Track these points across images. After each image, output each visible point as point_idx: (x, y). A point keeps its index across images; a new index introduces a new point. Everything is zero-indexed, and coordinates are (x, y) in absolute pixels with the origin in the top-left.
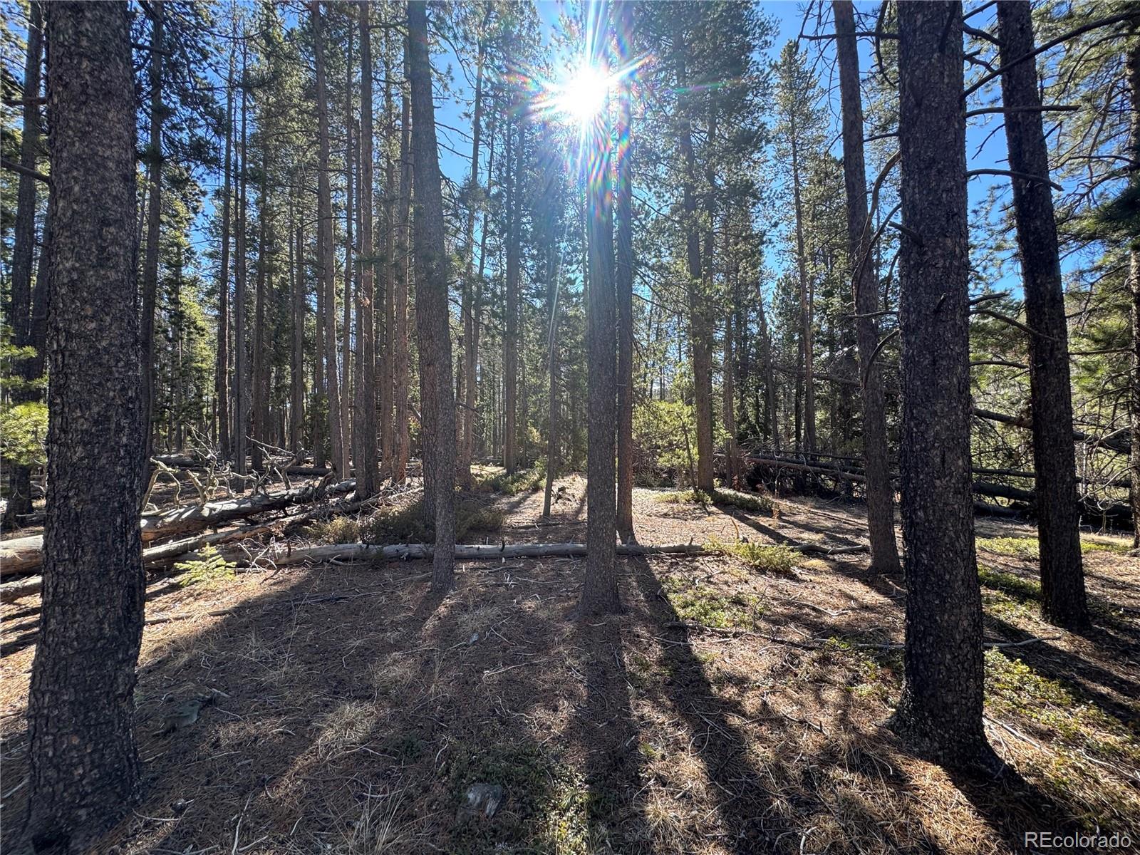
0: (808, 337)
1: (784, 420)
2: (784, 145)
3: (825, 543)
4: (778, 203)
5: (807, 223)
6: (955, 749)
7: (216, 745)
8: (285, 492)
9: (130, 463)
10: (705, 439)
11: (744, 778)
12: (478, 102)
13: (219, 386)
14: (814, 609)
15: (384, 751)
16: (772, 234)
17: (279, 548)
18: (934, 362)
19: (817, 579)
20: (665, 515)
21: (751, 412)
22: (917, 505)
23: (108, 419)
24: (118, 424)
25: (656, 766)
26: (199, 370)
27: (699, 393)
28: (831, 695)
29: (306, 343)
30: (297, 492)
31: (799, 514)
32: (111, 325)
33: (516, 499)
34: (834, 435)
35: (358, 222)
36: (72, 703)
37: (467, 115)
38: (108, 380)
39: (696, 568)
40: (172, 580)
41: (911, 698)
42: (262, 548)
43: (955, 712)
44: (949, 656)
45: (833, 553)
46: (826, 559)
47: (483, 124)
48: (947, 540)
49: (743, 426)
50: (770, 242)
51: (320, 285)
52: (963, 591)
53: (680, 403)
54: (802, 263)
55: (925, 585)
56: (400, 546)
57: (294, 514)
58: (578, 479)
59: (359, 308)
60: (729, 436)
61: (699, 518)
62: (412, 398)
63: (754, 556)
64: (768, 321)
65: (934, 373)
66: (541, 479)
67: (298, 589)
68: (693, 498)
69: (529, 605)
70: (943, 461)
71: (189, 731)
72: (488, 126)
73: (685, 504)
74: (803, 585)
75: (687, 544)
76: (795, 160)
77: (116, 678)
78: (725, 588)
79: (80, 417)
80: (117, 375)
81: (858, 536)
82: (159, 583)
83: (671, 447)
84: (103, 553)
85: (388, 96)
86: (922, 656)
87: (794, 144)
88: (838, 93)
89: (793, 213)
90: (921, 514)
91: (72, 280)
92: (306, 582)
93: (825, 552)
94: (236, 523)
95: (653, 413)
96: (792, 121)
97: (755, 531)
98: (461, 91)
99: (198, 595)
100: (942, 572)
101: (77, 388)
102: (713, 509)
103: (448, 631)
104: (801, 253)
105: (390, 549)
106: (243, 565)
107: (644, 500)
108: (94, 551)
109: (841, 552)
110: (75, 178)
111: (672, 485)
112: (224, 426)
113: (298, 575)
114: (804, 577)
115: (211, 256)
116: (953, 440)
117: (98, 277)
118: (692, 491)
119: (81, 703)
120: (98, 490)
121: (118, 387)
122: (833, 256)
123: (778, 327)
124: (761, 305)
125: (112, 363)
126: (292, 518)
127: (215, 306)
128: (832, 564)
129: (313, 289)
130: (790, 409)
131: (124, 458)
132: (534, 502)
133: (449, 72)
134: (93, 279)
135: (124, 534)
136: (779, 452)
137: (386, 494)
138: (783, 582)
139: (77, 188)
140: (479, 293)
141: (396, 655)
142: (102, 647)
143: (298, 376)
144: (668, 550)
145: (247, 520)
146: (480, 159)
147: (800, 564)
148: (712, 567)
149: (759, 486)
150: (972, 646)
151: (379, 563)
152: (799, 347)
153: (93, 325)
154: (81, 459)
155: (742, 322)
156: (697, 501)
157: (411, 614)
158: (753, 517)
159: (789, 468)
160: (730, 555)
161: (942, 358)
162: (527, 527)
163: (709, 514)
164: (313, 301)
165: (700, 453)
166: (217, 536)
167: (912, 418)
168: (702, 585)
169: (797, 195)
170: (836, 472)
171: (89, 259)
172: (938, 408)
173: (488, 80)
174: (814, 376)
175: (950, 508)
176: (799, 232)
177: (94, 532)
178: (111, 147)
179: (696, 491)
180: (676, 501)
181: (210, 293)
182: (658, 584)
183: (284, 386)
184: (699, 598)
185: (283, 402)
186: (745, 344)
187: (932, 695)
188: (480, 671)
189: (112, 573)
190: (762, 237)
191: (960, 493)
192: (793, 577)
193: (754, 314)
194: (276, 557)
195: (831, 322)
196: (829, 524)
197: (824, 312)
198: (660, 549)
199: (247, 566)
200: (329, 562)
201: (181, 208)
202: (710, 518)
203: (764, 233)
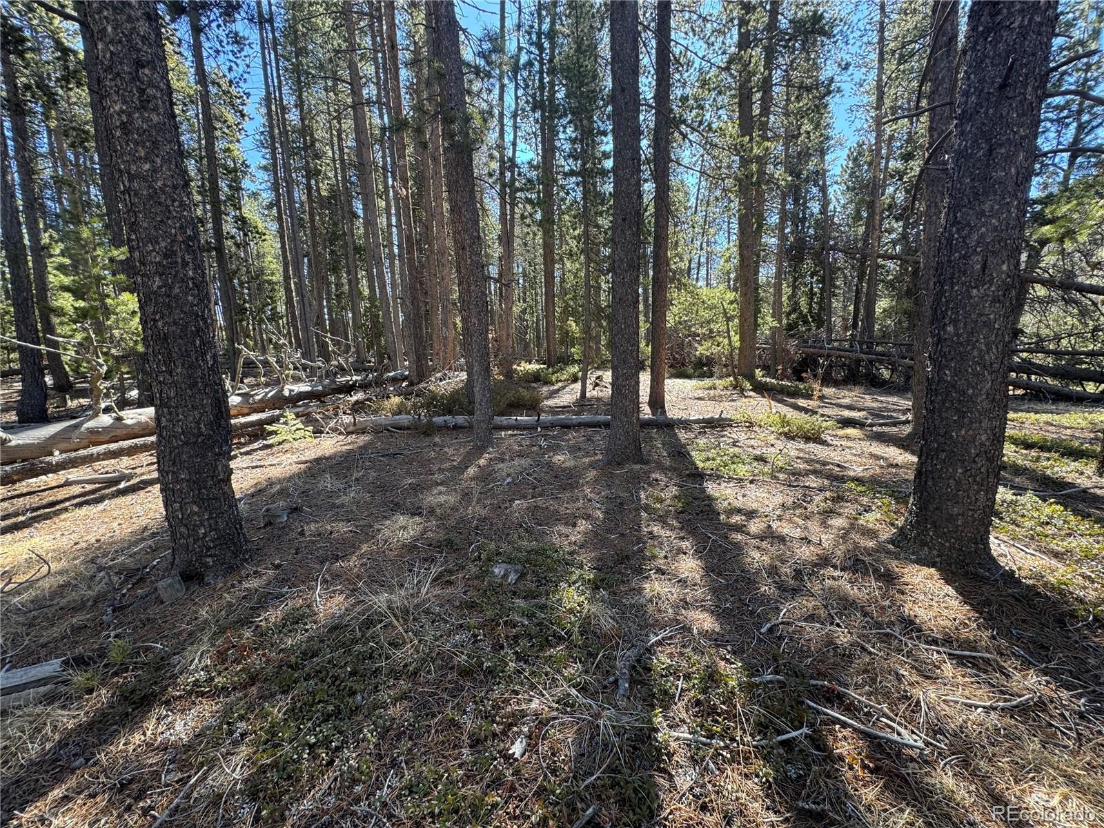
0: (878, 211)
3: (866, 418)
5: (891, 67)
6: (955, 556)
7: (302, 534)
8: (349, 378)
9: (199, 295)
10: (748, 327)
11: (738, 573)
14: (838, 466)
15: (430, 545)
17: (347, 419)
18: (990, 151)
19: (849, 444)
20: (699, 399)
21: (803, 302)
22: (947, 321)
23: (174, 253)
24: (183, 259)
25: (660, 562)
27: (744, 277)
28: (838, 522)
29: (358, 250)
30: (358, 379)
31: (844, 398)
32: (162, 166)
33: (556, 387)
35: (389, 107)
36: (187, 481)
38: (168, 218)
39: (723, 436)
40: (265, 442)
41: (916, 513)
42: (333, 418)
43: (959, 523)
44: (960, 471)
45: (872, 425)
46: (863, 430)
48: (976, 353)
49: (793, 316)
50: (839, 90)
51: (363, 188)
52: (986, 405)
53: (723, 288)
54: (879, 120)
55: (944, 404)
56: (447, 418)
57: (358, 396)
59: (397, 198)
60: (775, 324)
61: (734, 400)
63: (785, 425)
64: (832, 198)
65: (988, 165)
66: (579, 370)
67: (363, 448)
68: (731, 386)
69: (558, 458)
70: (984, 267)
71: (281, 525)
73: (722, 390)
74: (832, 448)
75: (716, 417)
77: (216, 466)
78: (751, 449)
79: (152, 250)
80: (174, 214)
82: (256, 444)
83: (711, 336)
84: (189, 367)
86: (932, 472)
91: (123, 123)
92: (370, 443)
93: (865, 424)
97: (791, 410)
99: (286, 451)
100: (965, 387)
101: (145, 225)
102: (752, 394)
103: (485, 476)
104: (878, 108)
105: (438, 420)
106: (318, 432)
107: (681, 387)
108: (183, 365)
109: (881, 425)
110: (106, 18)
111: (711, 375)
113: (363, 439)
114: (834, 443)
115: (265, 168)
116: (999, 242)
117: (144, 120)
118: (732, 379)
119: (194, 482)
120: (177, 314)
121: (178, 225)
123: (843, 206)
124: (824, 177)
125: (169, 202)
126: (357, 399)
128: (869, 433)
129: (358, 194)
130: (849, 299)
131: (193, 289)
132: (571, 390)
134: (140, 121)
135: (204, 354)
136: (830, 341)
137: (437, 380)
138: (810, 446)
139: (109, 29)
140: (512, 179)
141: (441, 488)
142: (203, 442)
143: (354, 282)
144: (697, 422)
145: (320, 399)
147: (833, 432)
148: (740, 435)
149: (804, 375)
150: (988, 459)
151: (428, 430)
152: (866, 225)
153: (147, 166)
154: (159, 287)
156: (735, 388)
157: (455, 463)
158: (792, 400)
159: (840, 357)
160: (760, 426)
161: (1001, 145)
162: (564, 407)
163: (747, 397)
164: (359, 208)
165: (741, 340)
167: (955, 222)
168: (728, 447)
170: (893, 359)
171: (132, 101)
172: (986, 207)
174: (879, 256)
175: (984, 319)
177: (180, 349)
179: (735, 379)
180: (713, 387)
182: (683, 446)
183: (343, 292)
184: (721, 456)
185: (344, 308)
186: (803, 225)
187: (937, 509)
188: (512, 501)
189: (200, 385)
190: (829, 85)
191: (999, 301)
192: (824, 443)
193: (815, 190)
194: (345, 426)
195: (908, 192)
196: (875, 405)
197: (901, 179)
198: (689, 421)
199: (322, 432)
200: (388, 430)
201: (231, 117)
202: (747, 400)
203: (831, 80)
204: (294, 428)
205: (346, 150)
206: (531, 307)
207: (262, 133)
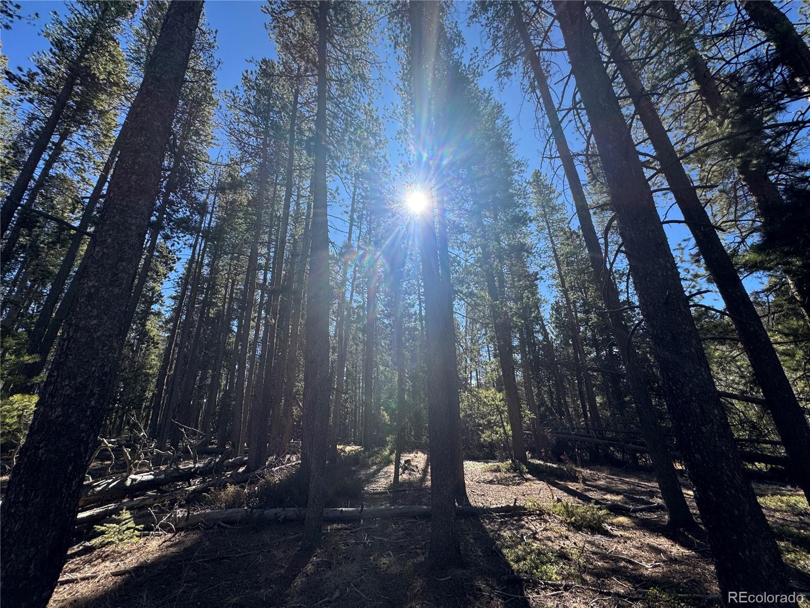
0: (579, 341)
1: (573, 404)
2: (542, 224)
3: (626, 503)
4: (543, 256)
5: (564, 268)
8: (192, 466)
10: (515, 418)
12: (353, 205)
13: (159, 385)
14: (630, 562)
16: (542, 274)
17: (180, 513)
18: (674, 338)
19: (627, 534)
20: (491, 482)
21: (546, 398)
23: (86, 387)
24: (92, 391)
26: (147, 375)
27: (505, 383)
30: (201, 465)
31: (599, 479)
32: (106, 322)
33: (371, 470)
34: (613, 415)
35: (273, 272)
37: (346, 212)
38: (94, 359)
39: (522, 527)
40: (87, 544)
42: (167, 512)
45: (635, 511)
46: (630, 517)
47: (355, 216)
48: (725, 478)
49: (542, 409)
50: (542, 278)
51: (242, 314)
53: (493, 390)
54: (565, 292)
56: (279, 510)
57: (195, 484)
58: (420, 454)
59: (267, 325)
60: (533, 416)
61: (518, 484)
62: (296, 392)
63: (570, 514)
64: (548, 331)
65: (676, 345)
66: (391, 454)
67: (190, 550)
68: (512, 468)
69: (384, 561)
70: (703, 411)
72: (358, 218)
73: (506, 473)
74: (616, 540)
75: (512, 505)
76: (550, 232)
78: (550, 544)
79: (66, 385)
80: (101, 356)
81: (652, 497)
82: (76, 546)
83: (490, 426)
85: (298, 204)
87: (548, 223)
88: (569, 192)
89: (554, 262)
90: (697, 456)
91: (90, 294)
92: (197, 544)
93: (629, 510)
94: (150, 493)
95: (475, 396)
96: (544, 210)
97: (566, 494)
98: (343, 200)
99: (106, 556)
100: (730, 508)
101: (71, 365)
102: (529, 476)
103: (314, 588)
104: (563, 286)
105: (270, 512)
106: (148, 529)
107: (473, 469)
108: (44, 494)
109: (641, 510)
110: (110, 235)
111: (494, 458)
112: (156, 415)
113: (193, 536)
114: (615, 533)
115: (174, 298)
117: (107, 292)
118: (510, 461)
120: (63, 442)
121: (99, 364)
122: (585, 288)
123: (556, 336)
124: (542, 320)
125: (100, 347)
126: (194, 487)
127: (169, 330)
128: (636, 521)
129: (236, 317)
130: (575, 395)
131: (88, 417)
132: (386, 473)
133: (337, 191)
134: (104, 293)
136: (573, 429)
137: (271, 466)
138: (598, 538)
139: (109, 240)
140: (349, 315)
143: (216, 378)
144: (497, 510)
145: (159, 491)
146: (353, 236)
147: (609, 521)
148: (536, 526)
149: (562, 457)
151: (259, 526)
152: (574, 349)
153: (95, 322)
155: (531, 333)
156: (515, 471)
157: (283, 572)
158: (562, 483)
159: (584, 441)
160: (549, 514)
161: (679, 335)
162: (381, 494)
163: (527, 480)
164: (235, 325)
165: (512, 429)
166: (133, 503)
168: (530, 540)
169: (555, 251)
170: (621, 444)
171: (105, 281)
172: (686, 370)
173: (360, 194)
174: (589, 369)
176: (560, 273)
178: (136, 218)
179: (513, 462)
180: (498, 470)
181: (167, 322)
182: (492, 541)
183: (204, 385)
184: (529, 553)
185: (202, 398)
186: (535, 348)
190: (536, 276)
192: (606, 533)
193: (538, 327)
194: (176, 521)
195: (593, 331)
196: (625, 487)
197: (587, 324)
198: (490, 509)
199: (151, 529)
200: (219, 525)
201: (162, 269)
202: (528, 484)
203: (537, 273)
204: (125, 527)
205: (235, 291)
206: (351, 397)
207: (180, 278)
